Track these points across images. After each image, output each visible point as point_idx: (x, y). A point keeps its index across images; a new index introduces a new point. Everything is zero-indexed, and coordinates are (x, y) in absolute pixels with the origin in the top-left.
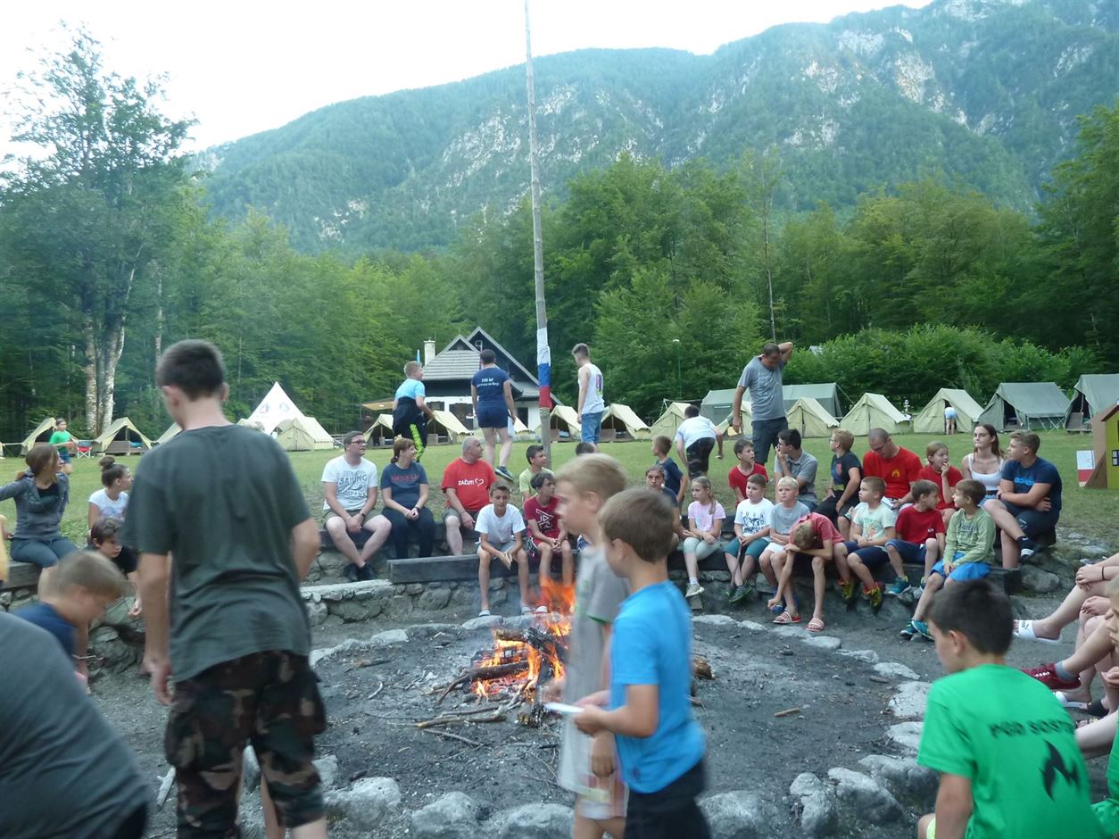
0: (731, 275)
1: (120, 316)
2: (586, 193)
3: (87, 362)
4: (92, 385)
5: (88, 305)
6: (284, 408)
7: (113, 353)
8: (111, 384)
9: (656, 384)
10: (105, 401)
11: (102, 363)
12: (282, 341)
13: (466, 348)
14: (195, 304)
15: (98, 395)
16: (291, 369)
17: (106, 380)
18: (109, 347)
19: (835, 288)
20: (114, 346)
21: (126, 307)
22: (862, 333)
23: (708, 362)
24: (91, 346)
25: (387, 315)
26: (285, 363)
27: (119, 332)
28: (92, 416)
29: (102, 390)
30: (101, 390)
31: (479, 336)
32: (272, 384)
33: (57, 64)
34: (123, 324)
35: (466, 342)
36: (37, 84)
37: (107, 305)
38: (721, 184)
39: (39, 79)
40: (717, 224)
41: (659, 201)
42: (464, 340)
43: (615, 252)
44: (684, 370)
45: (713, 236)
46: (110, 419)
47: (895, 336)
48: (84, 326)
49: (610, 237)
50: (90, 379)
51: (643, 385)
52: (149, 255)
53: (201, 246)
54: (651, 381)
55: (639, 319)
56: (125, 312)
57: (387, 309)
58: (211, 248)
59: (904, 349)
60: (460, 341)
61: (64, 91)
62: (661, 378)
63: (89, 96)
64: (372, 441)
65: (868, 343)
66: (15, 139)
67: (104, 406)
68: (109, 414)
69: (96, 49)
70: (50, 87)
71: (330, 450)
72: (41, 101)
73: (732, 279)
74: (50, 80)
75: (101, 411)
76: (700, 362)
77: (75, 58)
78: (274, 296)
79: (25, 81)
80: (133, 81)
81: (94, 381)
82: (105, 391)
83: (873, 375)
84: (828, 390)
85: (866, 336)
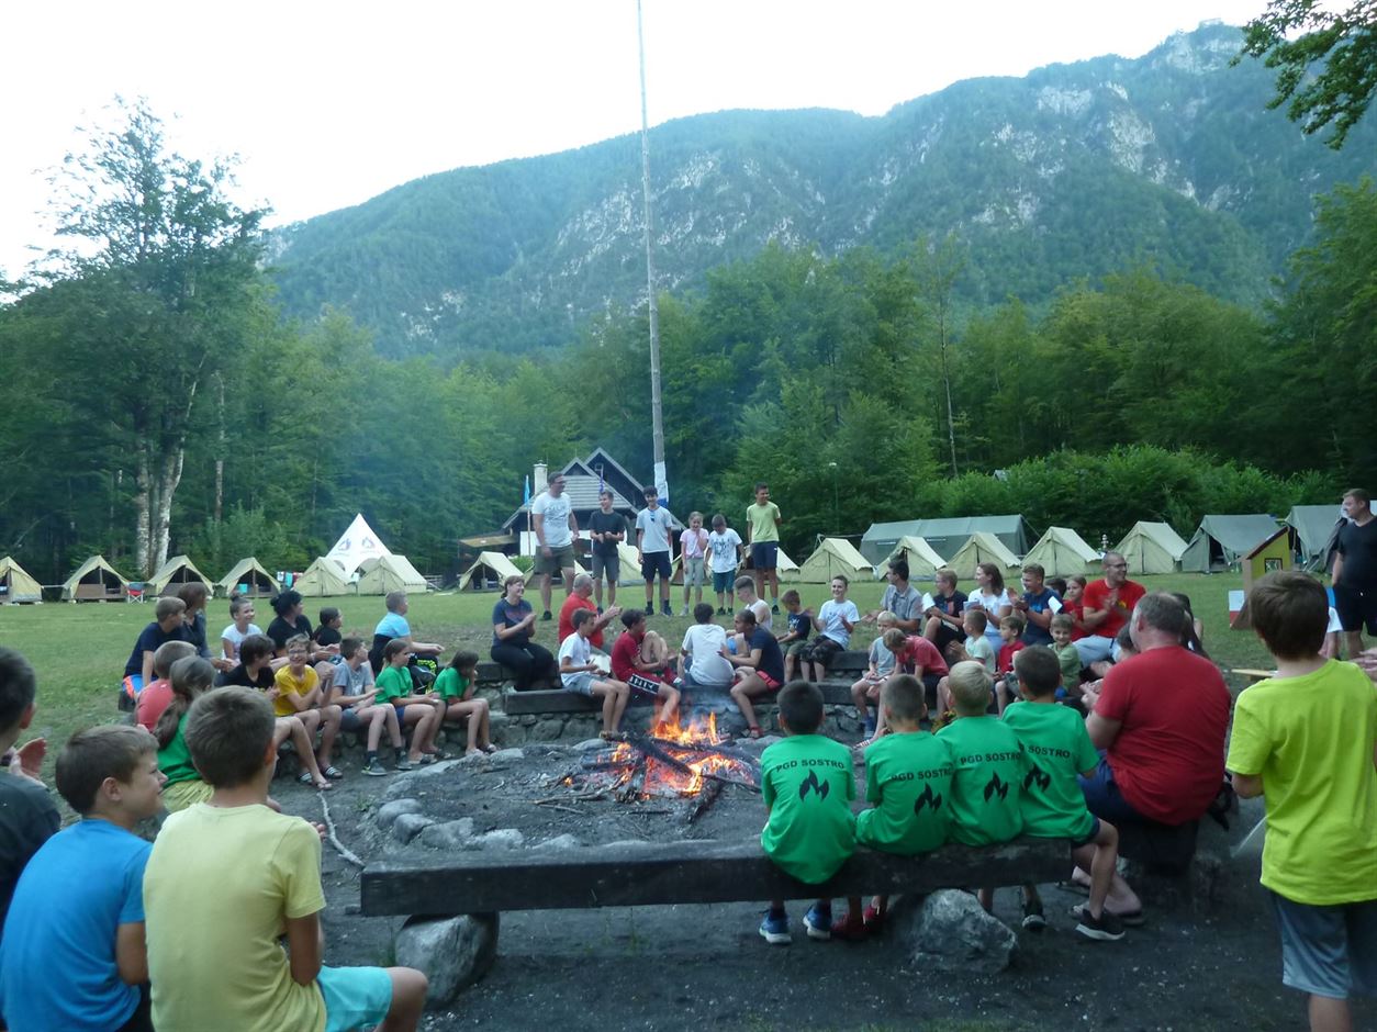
0: (901, 386)
1: (179, 437)
2: (729, 288)
3: (140, 491)
4: (144, 517)
5: (141, 423)
6: (368, 543)
7: (169, 480)
8: (166, 516)
9: (811, 516)
10: (159, 536)
11: (156, 492)
12: (365, 464)
13: (585, 473)
14: (263, 421)
15: (150, 529)
16: (375, 497)
17: (160, 511)
18: (165, 472)
19: (1028, 400)
20: (171, 471)
21: (185, 426)
22: (1053, 456)
23: (872, 491)
24: (145, 471)
25: (490, 433)
26: (367, 490)
27: (177, 455)
28: (143, 554)
29: (155, 523)
30: (154, 525)
31: (600, 458)
32: (353, 518)
33: (111, 145)
34: (181, 446)
35: (584, 466)
36: (87, 169)
37: (164, 425)
38: (889, 277)
39: (90, 163)
40: (885, 326)
41: (815, 298)
42: (580, 463)
43: (763, 358)
44: (842, 499)
45: (879, 339)
46: (164, 558)
47: (1092, 460)
48: (136, 448)
49: (756, 341)
50: (142, 510)
51: (794, 518)
52: (213, 365)
53: (269, 353)
54: (805, 513)
55: (788, 439)
56: (184, 432)
57: (490, 426)
58: (283, 355)
59: (1103, 475)
60: (577, 466)
61: (119, 176)
62: (814, 509)
63: (148, 180)
64: (472, 583)
65: (1061, 467)
66: (60, 231)
67: (158, 542)
68: (164, 552)
69: (156, 128)
70: (103, 172)
71: (422, 594)
72: (91, 188)
73: (902, 390)
74: (103, 164)
75: (154, 548)
76: (861, 489)
77: (132, 139)
78: (356, 411)
79: (74, 166)
80: (198, 163)
81: (147, 513)
82: (159, 525)
83: (1068, 506)
84: (1012, 523)
85: (1059, 458)
